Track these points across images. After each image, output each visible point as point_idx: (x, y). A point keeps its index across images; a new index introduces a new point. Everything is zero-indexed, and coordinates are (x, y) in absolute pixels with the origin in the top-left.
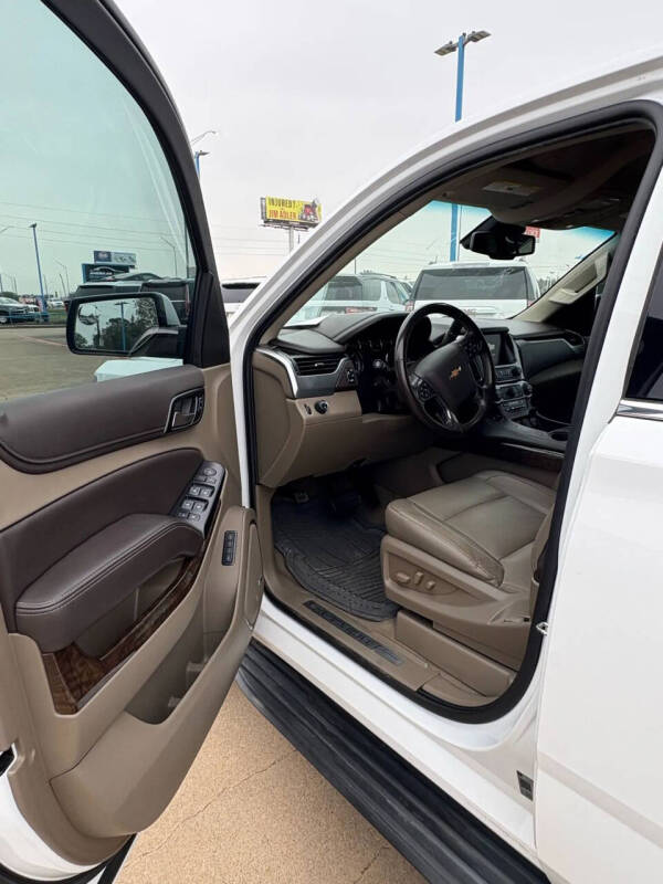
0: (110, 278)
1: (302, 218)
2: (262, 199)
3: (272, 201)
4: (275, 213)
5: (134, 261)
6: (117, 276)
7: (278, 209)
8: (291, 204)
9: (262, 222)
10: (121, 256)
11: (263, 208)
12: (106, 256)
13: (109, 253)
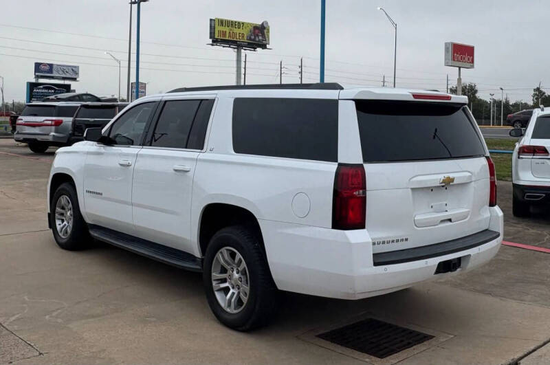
0: (53, 97)
1: (250, 39)
2: (211, 20)
3: (222, 22)
4: (224, 33)
5: (77, 74)
6: (60, 96)
7: (226, 29)
8: (239, 25)
9: (210, 41)
10: (63, 68)
11: (212, 29)
12: (47, 68)
13: (51, 66)
